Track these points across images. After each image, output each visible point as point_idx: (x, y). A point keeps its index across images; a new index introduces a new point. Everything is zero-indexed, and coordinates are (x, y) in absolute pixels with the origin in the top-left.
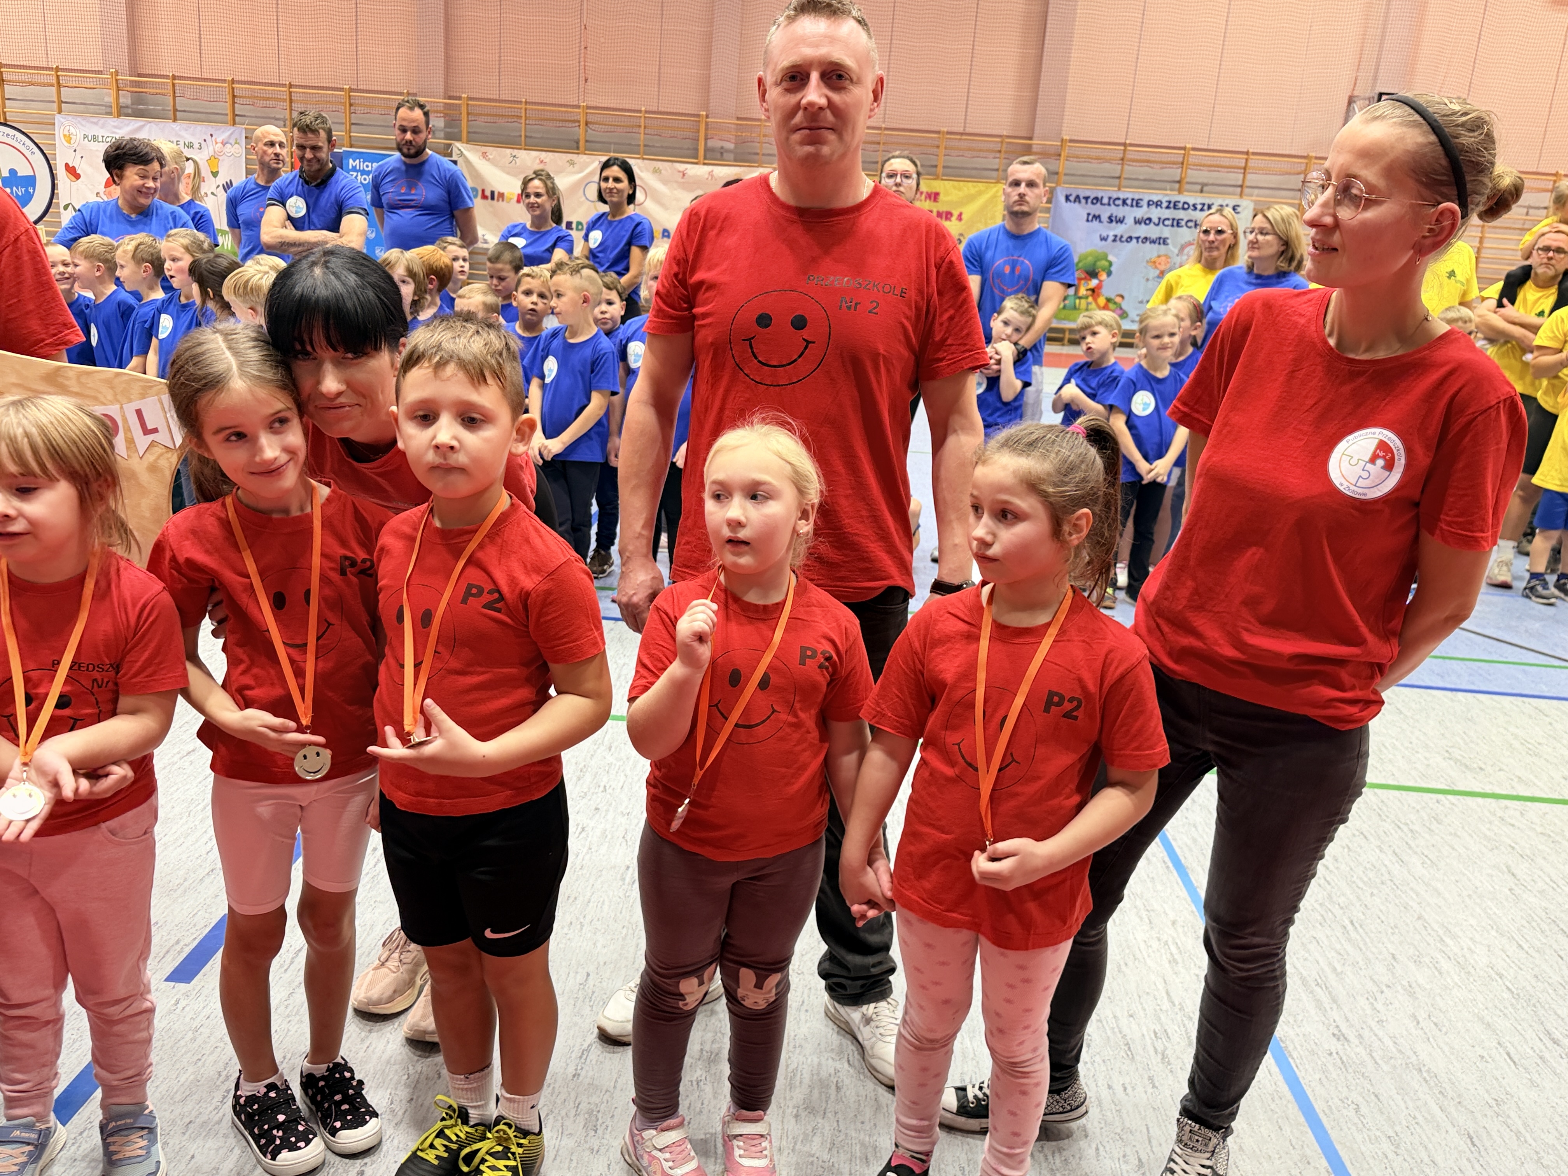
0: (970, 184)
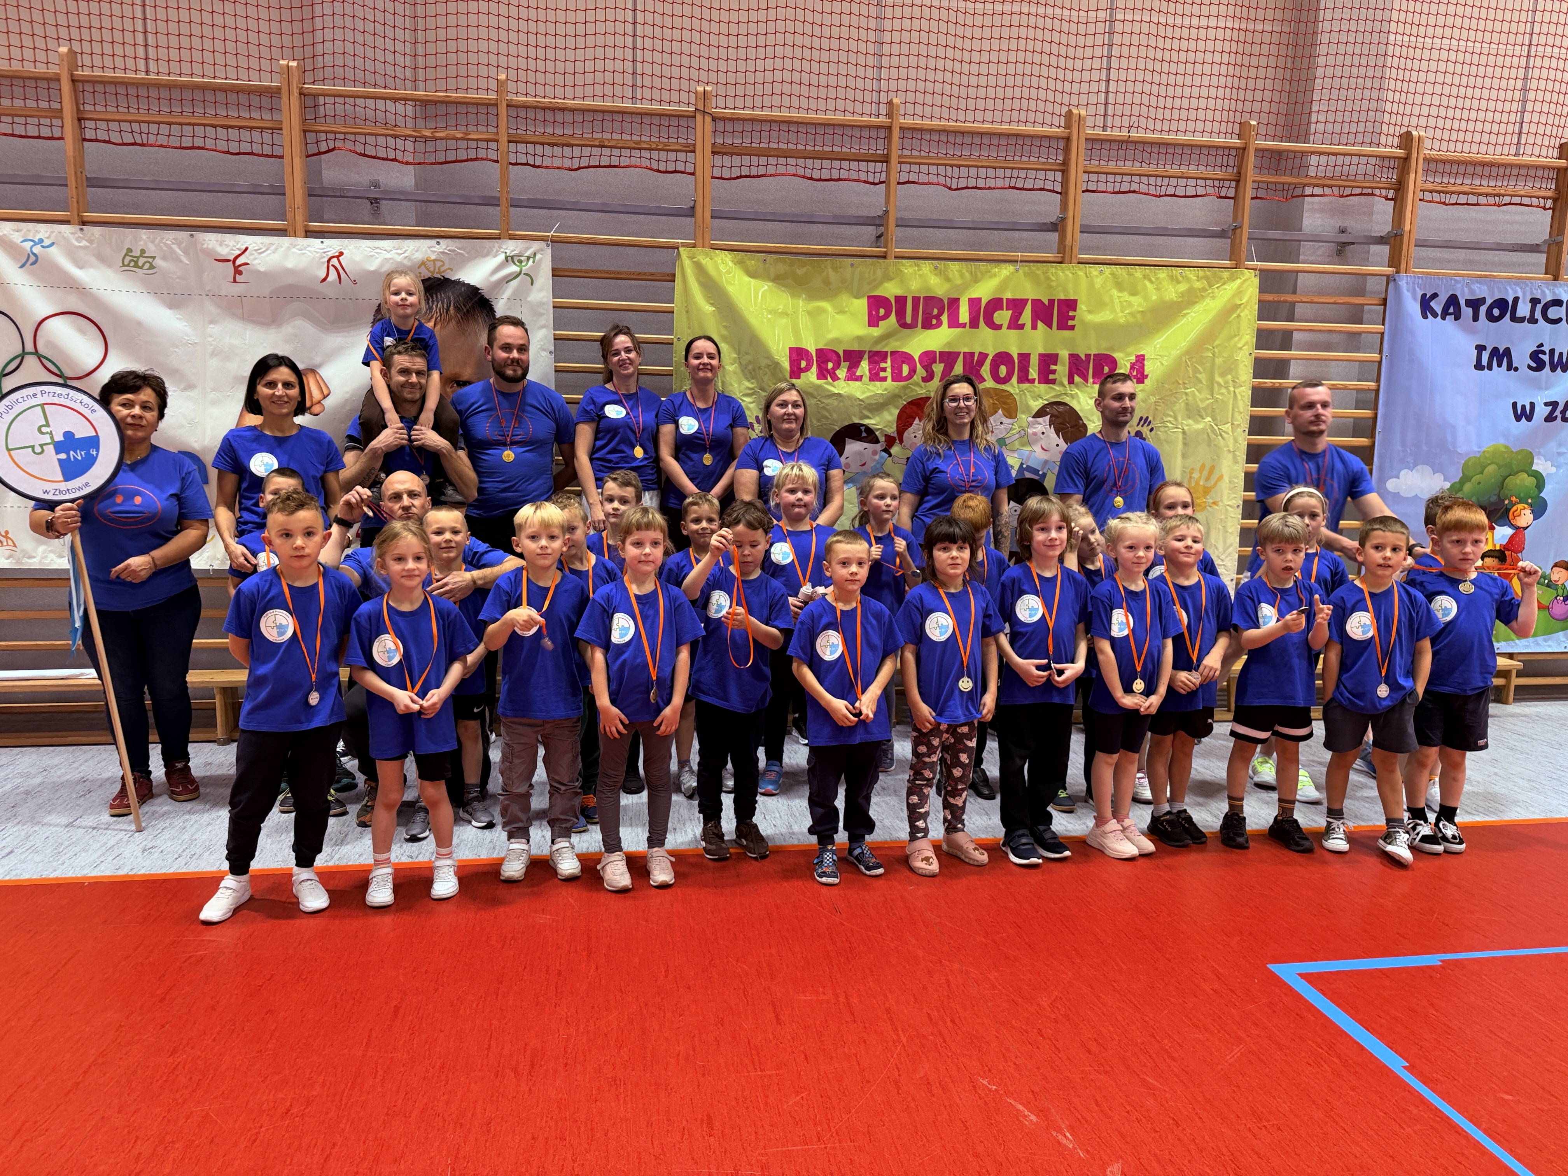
0: (1162, 274)
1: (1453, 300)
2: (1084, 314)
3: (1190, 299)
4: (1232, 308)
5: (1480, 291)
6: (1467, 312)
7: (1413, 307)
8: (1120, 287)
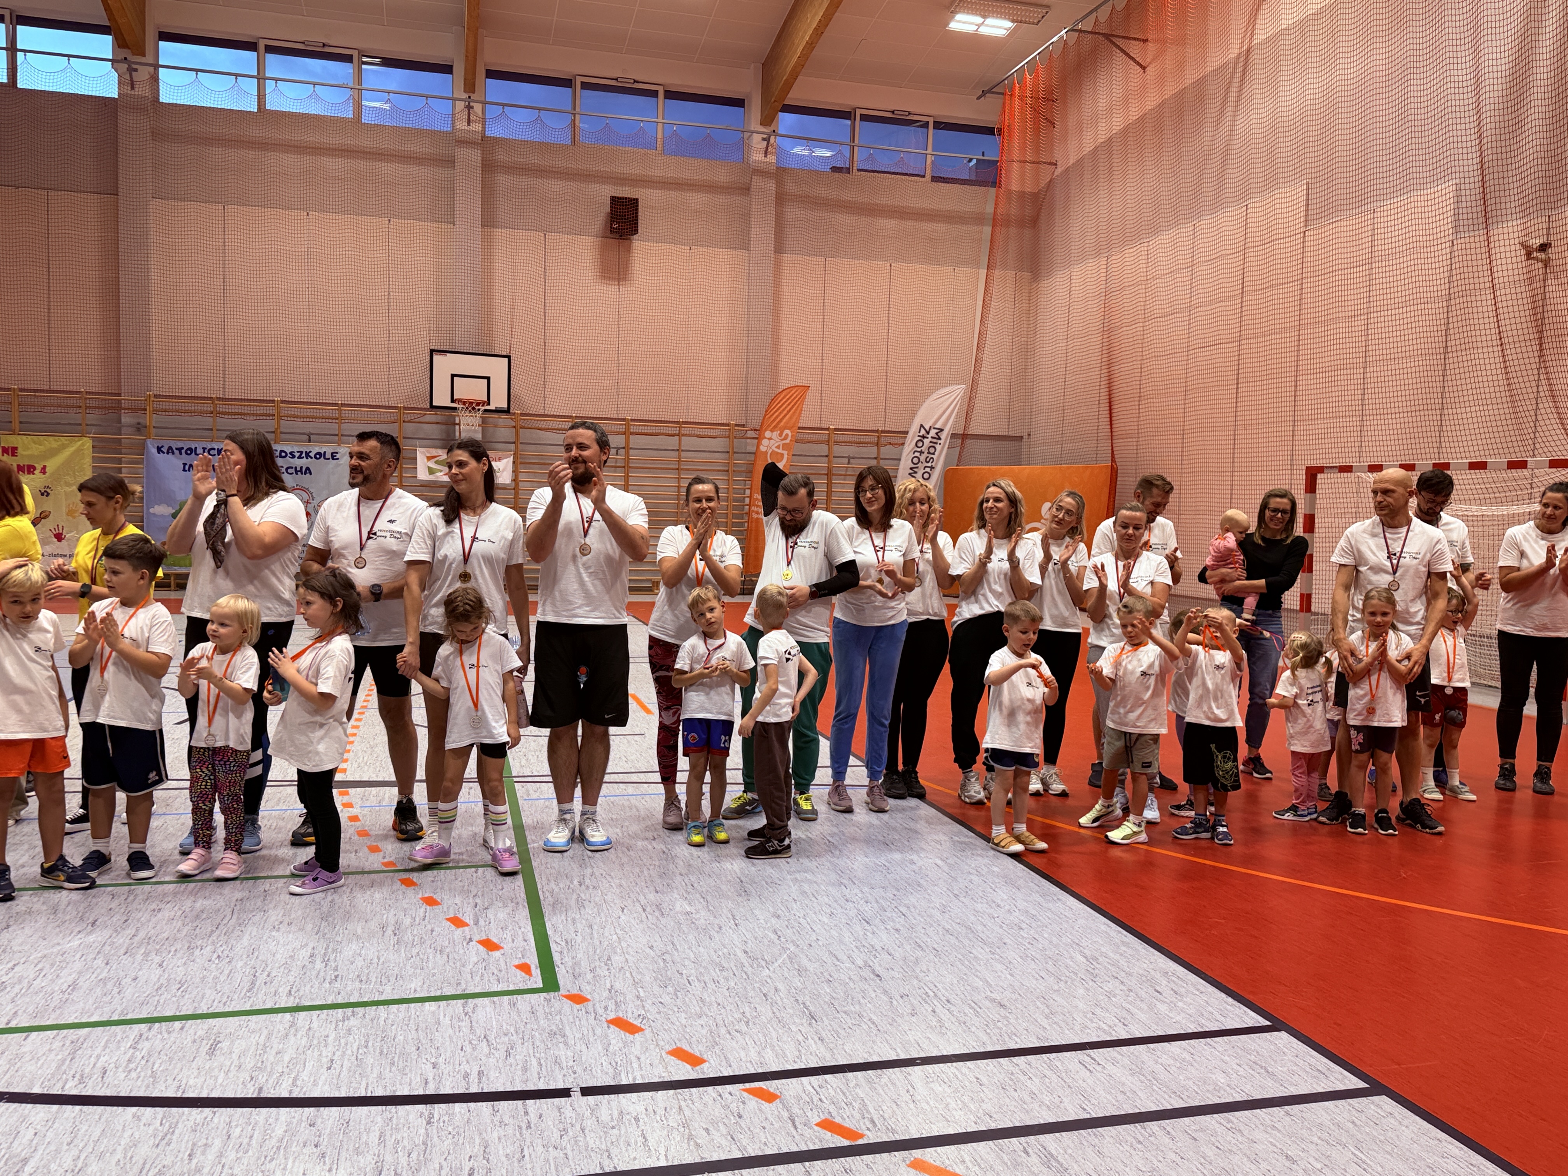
1: (170, 448)
2: (20, 451)
3: (64, 447)
4: (79, 450)
5: (180, 445)
6: (177, 452)
7: (155, 451)
8: (34, 442)
